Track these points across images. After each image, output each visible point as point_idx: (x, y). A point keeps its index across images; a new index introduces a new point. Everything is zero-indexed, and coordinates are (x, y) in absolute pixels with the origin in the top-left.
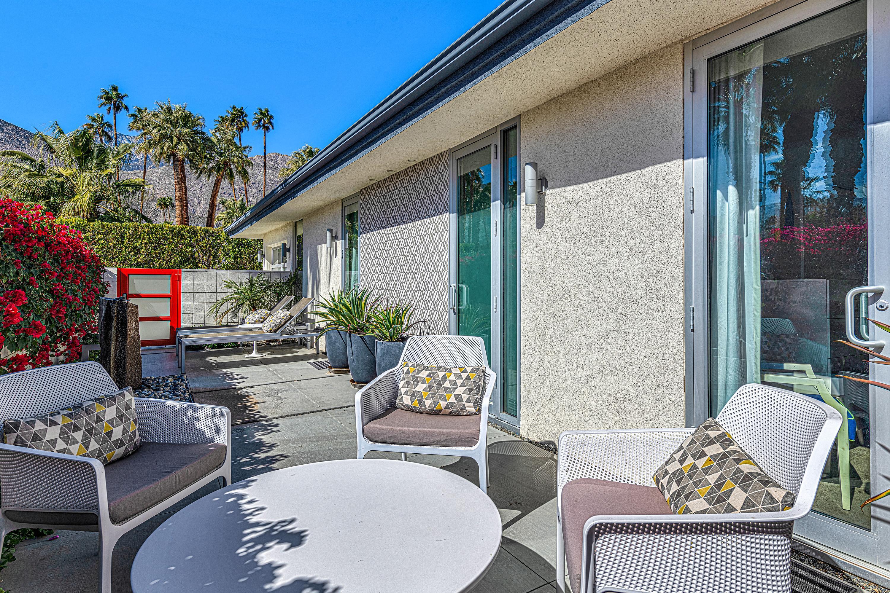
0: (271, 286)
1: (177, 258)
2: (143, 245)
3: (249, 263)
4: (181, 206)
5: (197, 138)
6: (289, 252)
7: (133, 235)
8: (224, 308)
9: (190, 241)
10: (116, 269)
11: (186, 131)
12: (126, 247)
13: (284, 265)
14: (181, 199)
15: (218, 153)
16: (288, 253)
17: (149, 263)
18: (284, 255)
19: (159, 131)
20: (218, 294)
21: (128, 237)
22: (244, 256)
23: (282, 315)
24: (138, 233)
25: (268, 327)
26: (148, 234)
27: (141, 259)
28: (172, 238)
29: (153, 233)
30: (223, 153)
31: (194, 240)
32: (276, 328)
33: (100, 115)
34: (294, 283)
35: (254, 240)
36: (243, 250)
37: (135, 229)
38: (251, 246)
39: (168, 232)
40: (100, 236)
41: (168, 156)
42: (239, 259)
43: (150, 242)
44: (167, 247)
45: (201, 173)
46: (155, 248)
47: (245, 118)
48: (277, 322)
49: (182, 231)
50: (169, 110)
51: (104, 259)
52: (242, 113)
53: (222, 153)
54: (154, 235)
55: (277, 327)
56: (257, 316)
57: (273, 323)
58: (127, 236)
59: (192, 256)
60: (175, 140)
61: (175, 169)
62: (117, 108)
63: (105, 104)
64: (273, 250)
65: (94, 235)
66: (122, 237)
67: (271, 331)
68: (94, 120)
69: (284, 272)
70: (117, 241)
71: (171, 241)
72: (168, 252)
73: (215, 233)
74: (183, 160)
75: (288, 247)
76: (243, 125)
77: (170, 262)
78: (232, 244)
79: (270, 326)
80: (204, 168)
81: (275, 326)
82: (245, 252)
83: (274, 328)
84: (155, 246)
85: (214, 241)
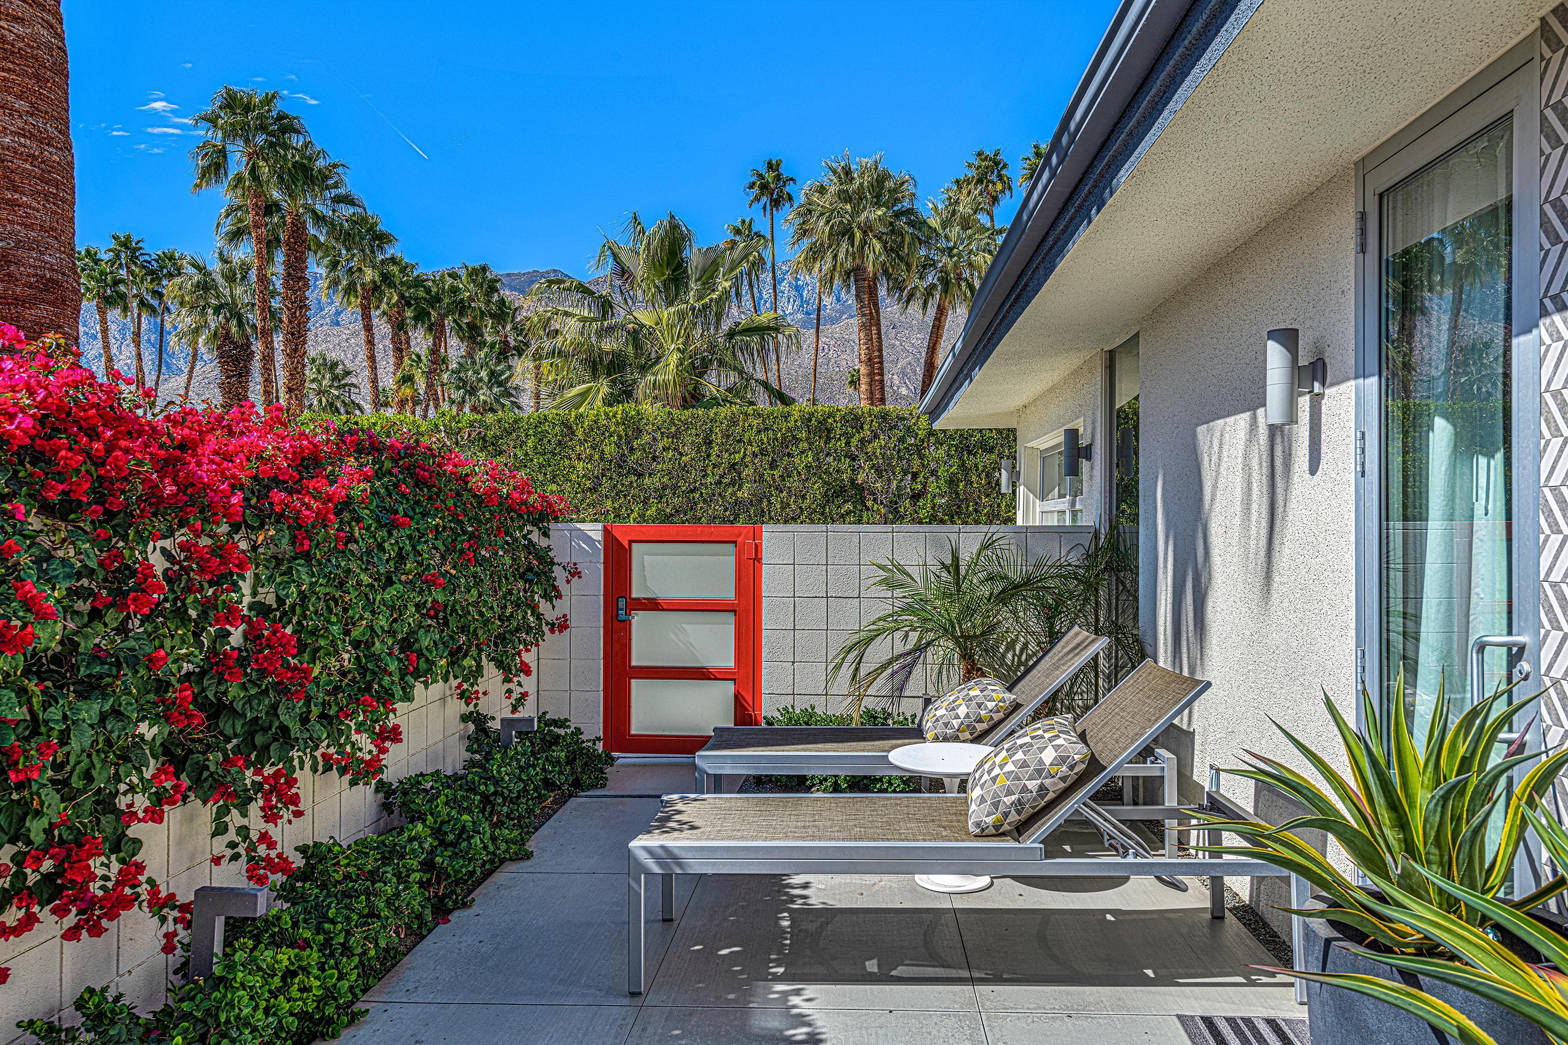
0: (1027, 582)
1: (817, 488)
2: (748, 459)
3: (987, 496)
4: (871, 375)
5: (902, 223)
6: (1089, 457)
7: (728, 436)
8: (879, 651)
9: (848, 443)
10: (600, 526)
11: (879, 213)
12: (715, 466)
13: (1073, 504)
14: (870, 360)
15: (943, 251)
16: (1085, 465)
17: (761, 502)
18: (1073, 470)
19: (828, 222)
20: (864, 602)
21: (719, 441)
22: (974, 478)
23: (1049, 756)
24: (738, 429)
25: (987, 806)
26: (759, 432)
27: (744, 494)
28: (807, 439)
29: (767, 429)
30: (954, 247)
31: (854, 441)
32: (1024, 816)
33: (748, 220)
34: (1109, 568)
35: (999, 431)
36: (970, 462)
37: (733, 422)
38: (991, 450)
39: (799, 424)
40: (666, 442)
41: (848, 274)
42: (961, 485)
43: (761, 450)
44: (797, 461)
45: (908, 301)
46: (773, 465)
47: (1003, 172)
48: (1025, 789)
49: (830, 421)
50: (848, 172)
51: (674, 494)
52: (997, 164)
53: (951, 249)
54: (771, 433)
55: (1028, 811)
56: (962, 711)
57: (1009, 793)
58: (717, 438)
59: (852, 481)
60: (858, 235)
61: (858, 296)
62: (776, 203)
63: (757, 199)
64: (1045, 456)
65: (654, 439)
66: (708, 443)
67: (997, 827)
68: (738, 232)
69: (1075, 530)
70: (698, 452)
71: (806, 445)
72: (799, 474)
73: (904, 419)
74: (875, 278)
75: (1083, 442)
76: (999, 186)
77: (804, 497)
78: (945, 447)
79: (996, 805)
80: (916, 287)
81: (1019, 805)
82: (976, 466)
83: (1014, 817)
84: (774, 460)
85: (902, 440)
